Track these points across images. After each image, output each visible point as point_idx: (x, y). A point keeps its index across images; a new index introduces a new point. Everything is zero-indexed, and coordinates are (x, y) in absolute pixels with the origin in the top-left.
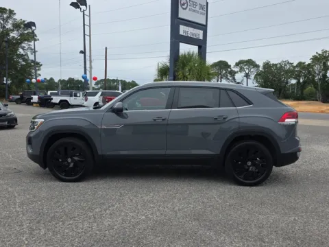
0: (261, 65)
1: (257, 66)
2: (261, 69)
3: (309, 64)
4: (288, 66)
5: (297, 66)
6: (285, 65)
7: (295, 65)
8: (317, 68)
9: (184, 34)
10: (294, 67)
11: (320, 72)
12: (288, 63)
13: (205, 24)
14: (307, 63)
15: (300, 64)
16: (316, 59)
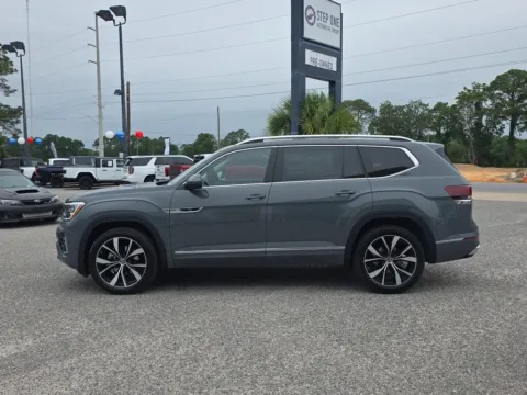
0: (378, 108)
1: (372, 111)
2: (377, 115)
3: (454, 106)
4: (421, 110)
5: (435, 109)
6: (416, 108)
7: (431, 107)
8: (465, 112)
9: (312, 64)
10: (431, 111)
11: (471, 119)
12: (421, 104)
13: (339, 47)
14: (450, 105)
15: (440, 106)
16: (464, 98)
